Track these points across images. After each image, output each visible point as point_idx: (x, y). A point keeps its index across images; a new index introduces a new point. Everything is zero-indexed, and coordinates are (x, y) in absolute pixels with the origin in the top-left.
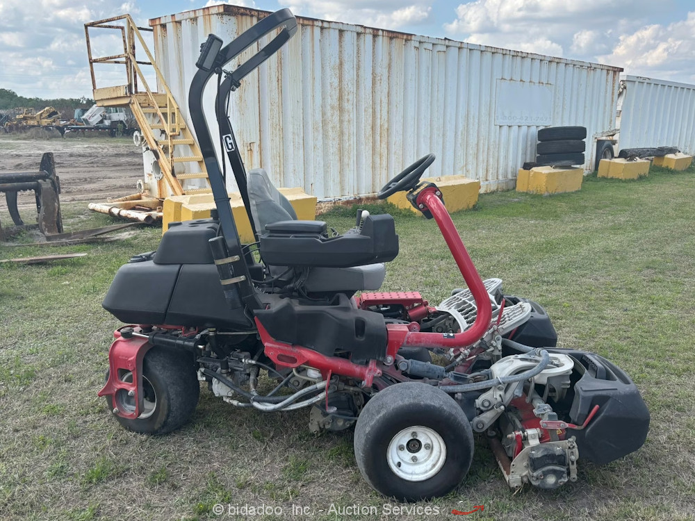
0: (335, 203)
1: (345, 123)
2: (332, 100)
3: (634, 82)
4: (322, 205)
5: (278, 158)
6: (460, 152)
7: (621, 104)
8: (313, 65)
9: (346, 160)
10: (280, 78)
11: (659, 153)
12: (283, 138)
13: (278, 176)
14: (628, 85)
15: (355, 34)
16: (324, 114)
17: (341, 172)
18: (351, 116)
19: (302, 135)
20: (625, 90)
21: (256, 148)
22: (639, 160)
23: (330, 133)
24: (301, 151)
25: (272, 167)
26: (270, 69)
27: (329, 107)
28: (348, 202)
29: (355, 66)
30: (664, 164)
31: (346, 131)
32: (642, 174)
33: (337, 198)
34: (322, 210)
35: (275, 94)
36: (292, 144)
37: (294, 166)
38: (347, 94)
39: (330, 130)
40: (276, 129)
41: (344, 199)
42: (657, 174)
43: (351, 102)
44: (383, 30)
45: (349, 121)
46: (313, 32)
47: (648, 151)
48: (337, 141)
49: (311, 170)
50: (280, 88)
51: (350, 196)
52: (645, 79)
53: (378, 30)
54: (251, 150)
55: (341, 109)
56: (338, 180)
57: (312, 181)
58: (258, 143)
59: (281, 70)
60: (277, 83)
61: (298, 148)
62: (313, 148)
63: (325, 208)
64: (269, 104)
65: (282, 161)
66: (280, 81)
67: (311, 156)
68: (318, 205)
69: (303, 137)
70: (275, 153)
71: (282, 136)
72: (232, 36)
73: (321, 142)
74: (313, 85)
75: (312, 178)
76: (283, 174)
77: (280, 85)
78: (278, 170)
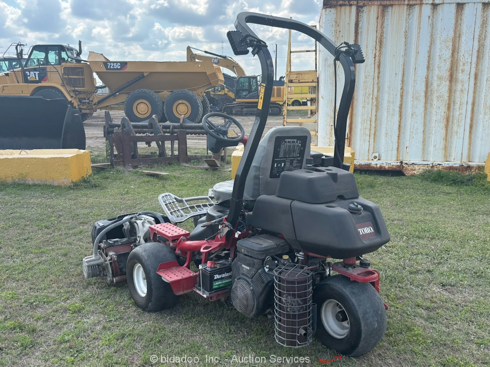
0: (433, 167)
1: (458, 94)
2: (442, 68)
4: (416, 167)
5: (369, 122)
8: (418, 40)
9: (455, 128)
10: (377, 55)
12: (377, 108)
13: (368, 138)
15: (480, 6)
16: (428, 85)
17: (447, 138)
18: (466, 86)
19: (398, 103)
23: (435, 102)
24: (397, 118)
25: (361, 130)
26: (367, 47)
27: (435, 78)
28: (451, 168)
29: (477, 37)
31: (458, 101)
33: (437, 163)
34: (415, 172)
35: (371, 68)
36: (386, 111)
37: (387, 130)
38: (461, 64)
39: (435, 99)
40: (368, 98)
41: (446, 164)
43: (465, 73)
45: (462, 91)
46: (421, 10)
48: (443, 109)
49: (407, 134)
50: (377, 64)
51: (456, 162)
55: (452, 78)
56: (441, 145)
57: (407, 144)
59: (380, 47)
60: (374, 59)
61: (393, 115)
62: (410, 115)
63: (418, 171)
64: (364, 76)
65: (373, 125)
66: (377, 58)
67: (409, 122)
68: (411, 167)
69: (401, 105)
70: (366, 118)
71: (375, 104)
72: (331, 24)
73: (423, 109)
74: (416, 59)
75: (408, 142)
76: (373, 136)
77: (377, 60)
78: (368, 132)
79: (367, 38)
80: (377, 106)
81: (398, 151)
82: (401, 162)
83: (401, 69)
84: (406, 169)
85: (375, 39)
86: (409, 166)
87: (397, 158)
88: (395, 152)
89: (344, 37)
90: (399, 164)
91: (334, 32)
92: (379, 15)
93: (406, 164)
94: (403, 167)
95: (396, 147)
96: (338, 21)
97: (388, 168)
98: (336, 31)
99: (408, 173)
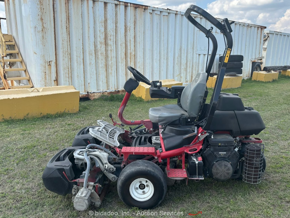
0: (103, 93)
1: (109, 52)
2: (101, 38)
3: (273, 34)
4: (95, 94)
5: (67, 69)
6: (177, 67)
7: (267, 44)
8: (89, 20)
9: (110, 71)
10: (68, 27)
11: (284, 69)
12: (71, 59)
13: (68, 79)
14: (270, 35)
15: (114, 5)
16: (95, 46)
17: (107, 77)
18: (112, 48)
19: (82, 57)
20: (268, 38)
21: (53, 64)
22: (273, 72)
23: (100, 56)
24: (82, 65)
25: (63, 74)
26: (61, 22)
27: (99, 43)
28: (111, 93)
29: (114, 22)
30: (287, 74)
31: (109, 55)
32: (275, 79)
33: (104, 91)
34: (95, 97)
35: (65, 35)
36: (76, 61)
37: (78, 74)
38: (109, 36)
39: (100, 54)
40: (65, 54)
41: (108, 91)
42: (283, 79)
43: (112, 41)
44: (131, 3)
45: (111, 50)
46: (88, 3)
47: (278, 67)
48: (104, 60)
49: (88, 76)
50: (68, 32)
51: (112, 89)
52: (278, 32)
53: (128, 3)
54: (50, 65)
55: (106, 44)
56: (105, 81)
57: (89, 81)
58: (54, 61)
59: (69, 22)
60: (66, 29)
61: (80, 64)
62: (89, 64)
63: (97, 96)
64: (61, 40)
65: (70, 71)
66: (68, 29)
67: (88, 68)
68: (93, 95)
69: (83, 58)
70: (65, 66)
71: (69, 58)
72: (37, 3)
73: (94, 61)
74: (89, 31)
75: (89, 80)
76: (70, 78)
77: (68, 30)
78: (67, 76)
79: (61, 15)
80: (70, 59)
81: (84, 86)
82: (88, 92)
83: (81, 37)
84: (91, 96)
85: (65, 17)
86: (92, 94)
87: (85, 90)
88: (83, 87)
89: (46, 13)
90: (87, 93)
91: (39, 9)
92: (66, 2)
93: (90, 93)
94: (89, 95)
95: (84, 83)
96: (41, 2)
97: (82, 96)
98: (41, 8)
99: (92, 98)
